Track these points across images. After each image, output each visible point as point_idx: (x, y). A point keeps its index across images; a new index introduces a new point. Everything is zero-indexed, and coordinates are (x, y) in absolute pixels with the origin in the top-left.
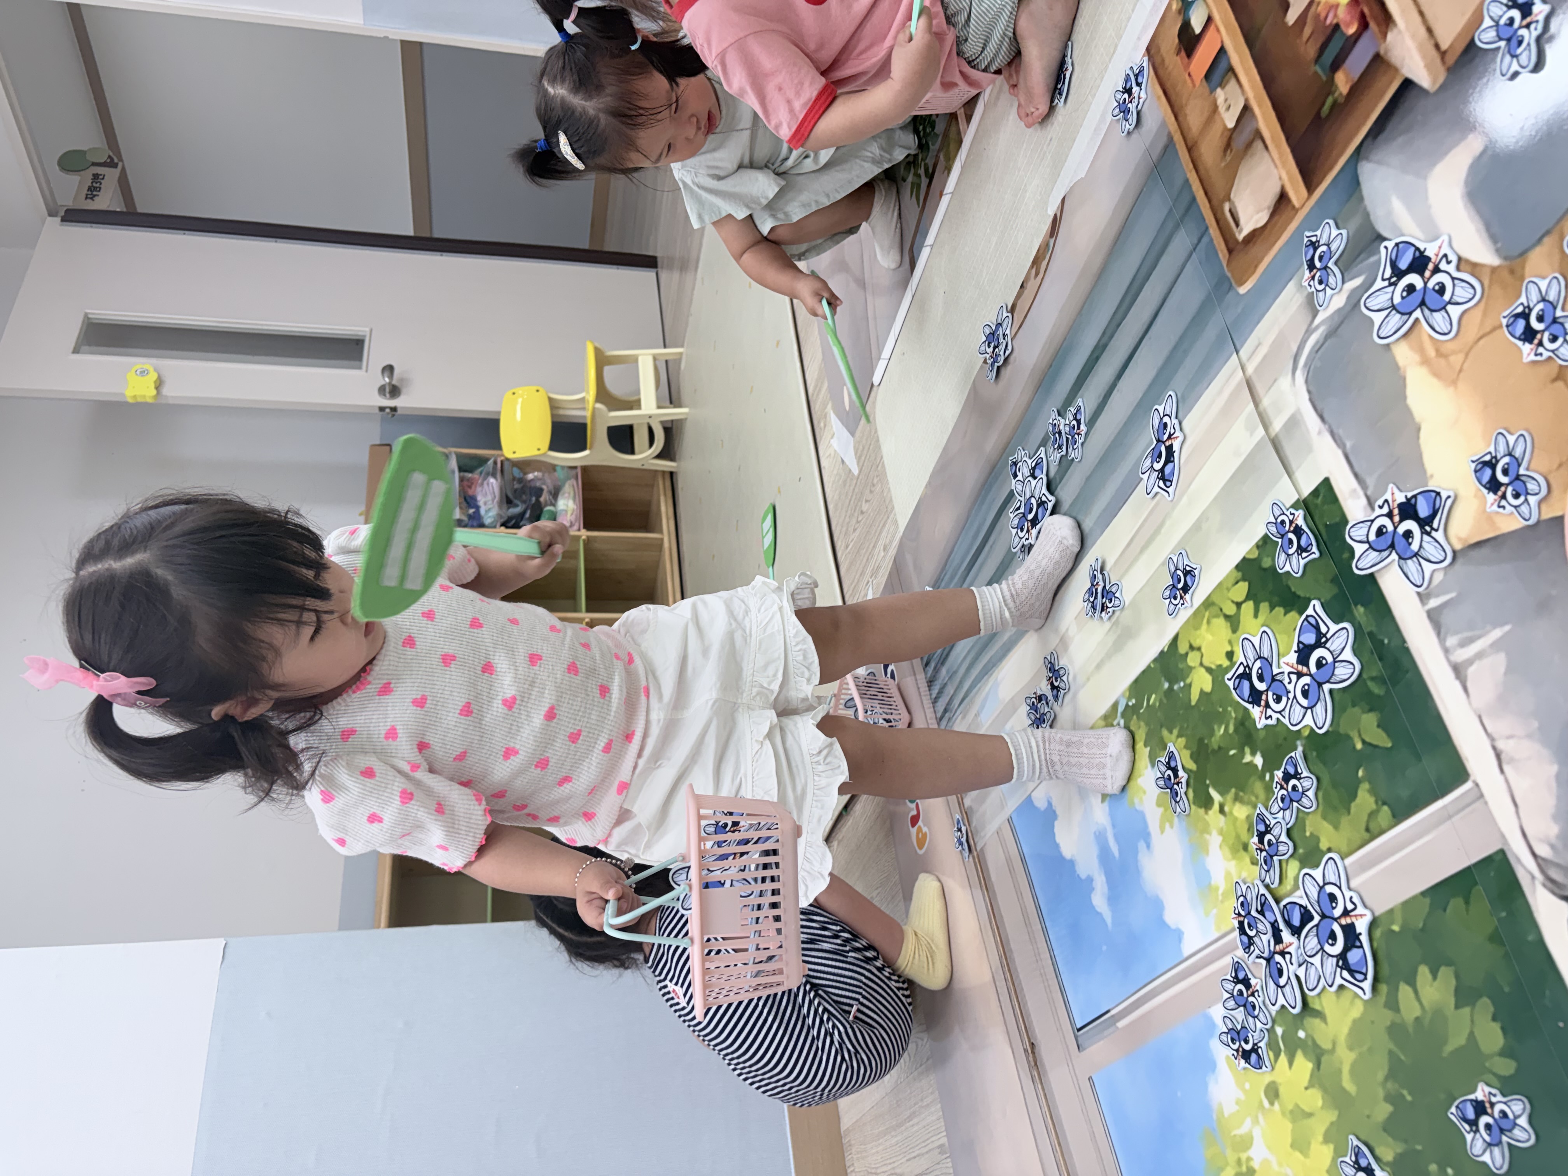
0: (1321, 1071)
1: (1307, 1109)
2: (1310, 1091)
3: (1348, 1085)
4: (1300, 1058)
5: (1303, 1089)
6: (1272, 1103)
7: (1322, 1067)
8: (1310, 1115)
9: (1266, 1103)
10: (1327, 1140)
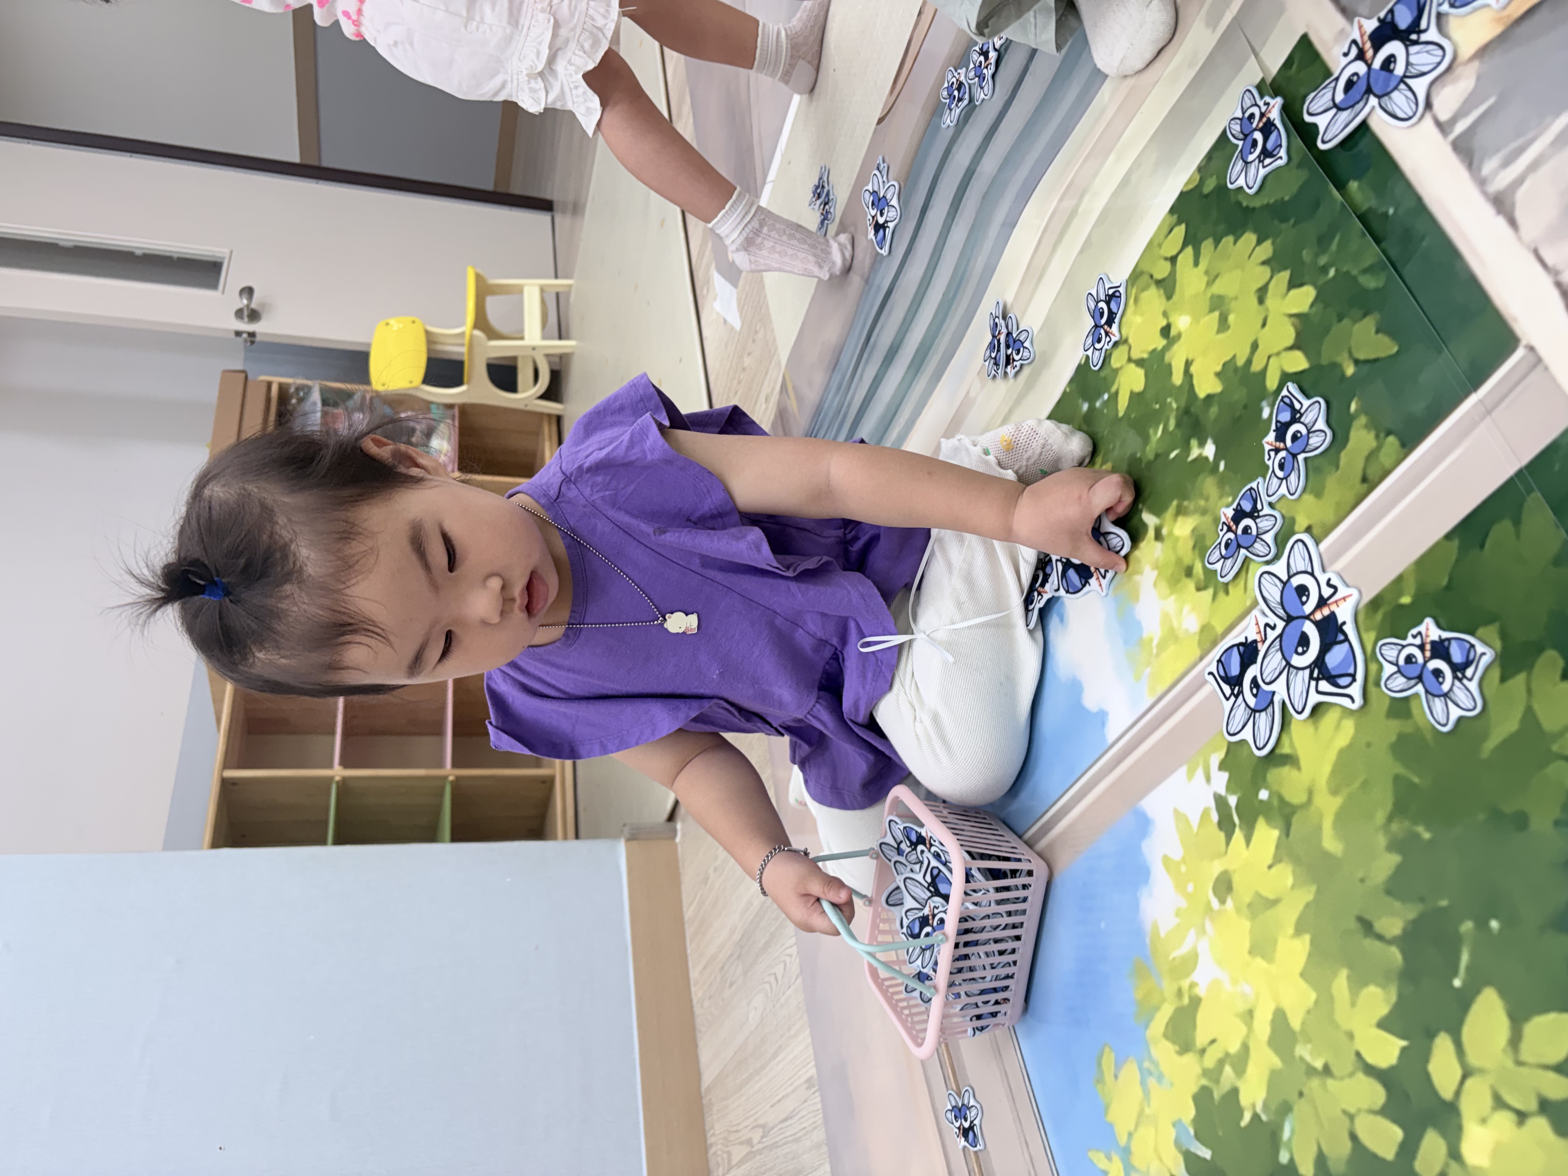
0: (1291, 837)
1: (1271, 896)
2: (1273, 870)
3: (1331, 843)
4: (1261, 826)
5: (1266, 869)
6: (1223, 901)
7: (1293, 829)
8: (1275, 902)
9: (1215, 903)
10: (1299, 929)
